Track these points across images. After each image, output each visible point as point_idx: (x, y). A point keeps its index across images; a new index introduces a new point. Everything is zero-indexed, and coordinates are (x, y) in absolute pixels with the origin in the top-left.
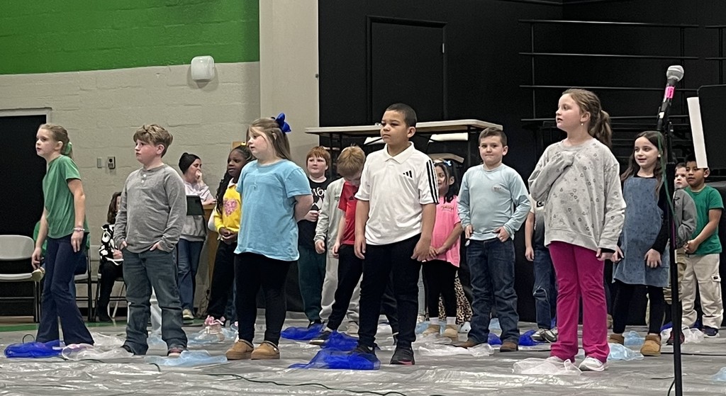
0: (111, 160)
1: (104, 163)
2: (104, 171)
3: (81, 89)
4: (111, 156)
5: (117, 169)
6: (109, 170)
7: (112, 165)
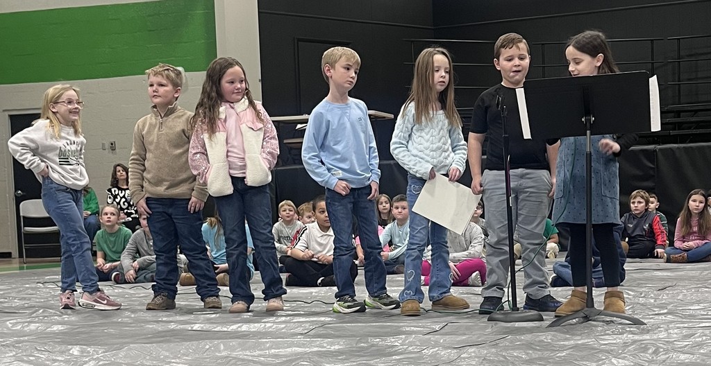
0: (112, 144)
1: (107, 146)
2: (107, 153)
3: (88, 93)
4: (112, 141)
5: (117, 150)
6: (111, 151)
7: (113, 147)
